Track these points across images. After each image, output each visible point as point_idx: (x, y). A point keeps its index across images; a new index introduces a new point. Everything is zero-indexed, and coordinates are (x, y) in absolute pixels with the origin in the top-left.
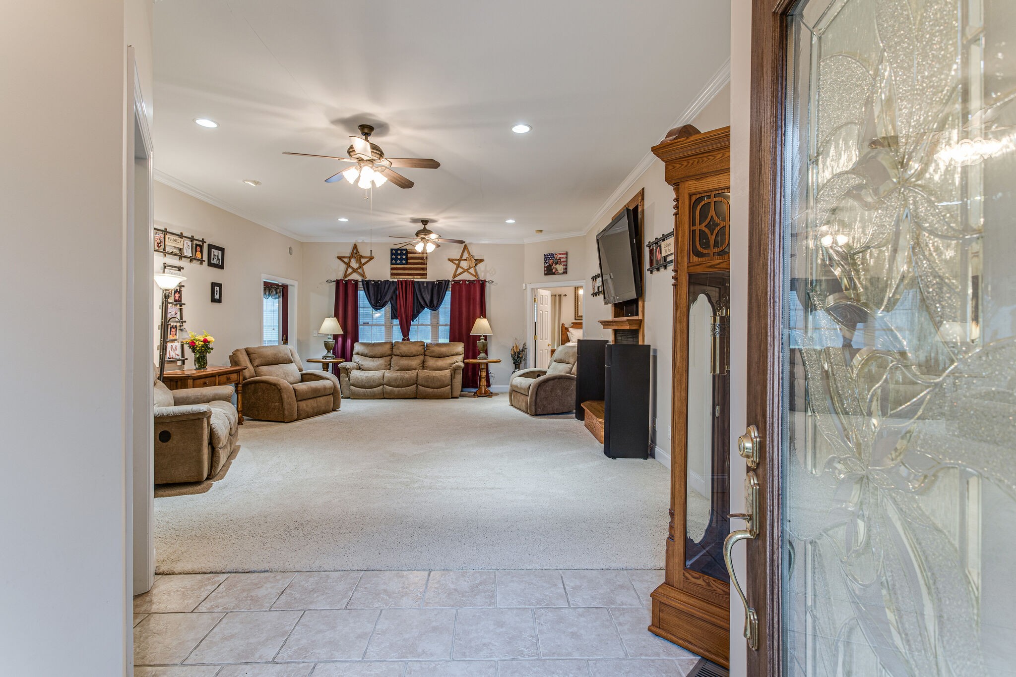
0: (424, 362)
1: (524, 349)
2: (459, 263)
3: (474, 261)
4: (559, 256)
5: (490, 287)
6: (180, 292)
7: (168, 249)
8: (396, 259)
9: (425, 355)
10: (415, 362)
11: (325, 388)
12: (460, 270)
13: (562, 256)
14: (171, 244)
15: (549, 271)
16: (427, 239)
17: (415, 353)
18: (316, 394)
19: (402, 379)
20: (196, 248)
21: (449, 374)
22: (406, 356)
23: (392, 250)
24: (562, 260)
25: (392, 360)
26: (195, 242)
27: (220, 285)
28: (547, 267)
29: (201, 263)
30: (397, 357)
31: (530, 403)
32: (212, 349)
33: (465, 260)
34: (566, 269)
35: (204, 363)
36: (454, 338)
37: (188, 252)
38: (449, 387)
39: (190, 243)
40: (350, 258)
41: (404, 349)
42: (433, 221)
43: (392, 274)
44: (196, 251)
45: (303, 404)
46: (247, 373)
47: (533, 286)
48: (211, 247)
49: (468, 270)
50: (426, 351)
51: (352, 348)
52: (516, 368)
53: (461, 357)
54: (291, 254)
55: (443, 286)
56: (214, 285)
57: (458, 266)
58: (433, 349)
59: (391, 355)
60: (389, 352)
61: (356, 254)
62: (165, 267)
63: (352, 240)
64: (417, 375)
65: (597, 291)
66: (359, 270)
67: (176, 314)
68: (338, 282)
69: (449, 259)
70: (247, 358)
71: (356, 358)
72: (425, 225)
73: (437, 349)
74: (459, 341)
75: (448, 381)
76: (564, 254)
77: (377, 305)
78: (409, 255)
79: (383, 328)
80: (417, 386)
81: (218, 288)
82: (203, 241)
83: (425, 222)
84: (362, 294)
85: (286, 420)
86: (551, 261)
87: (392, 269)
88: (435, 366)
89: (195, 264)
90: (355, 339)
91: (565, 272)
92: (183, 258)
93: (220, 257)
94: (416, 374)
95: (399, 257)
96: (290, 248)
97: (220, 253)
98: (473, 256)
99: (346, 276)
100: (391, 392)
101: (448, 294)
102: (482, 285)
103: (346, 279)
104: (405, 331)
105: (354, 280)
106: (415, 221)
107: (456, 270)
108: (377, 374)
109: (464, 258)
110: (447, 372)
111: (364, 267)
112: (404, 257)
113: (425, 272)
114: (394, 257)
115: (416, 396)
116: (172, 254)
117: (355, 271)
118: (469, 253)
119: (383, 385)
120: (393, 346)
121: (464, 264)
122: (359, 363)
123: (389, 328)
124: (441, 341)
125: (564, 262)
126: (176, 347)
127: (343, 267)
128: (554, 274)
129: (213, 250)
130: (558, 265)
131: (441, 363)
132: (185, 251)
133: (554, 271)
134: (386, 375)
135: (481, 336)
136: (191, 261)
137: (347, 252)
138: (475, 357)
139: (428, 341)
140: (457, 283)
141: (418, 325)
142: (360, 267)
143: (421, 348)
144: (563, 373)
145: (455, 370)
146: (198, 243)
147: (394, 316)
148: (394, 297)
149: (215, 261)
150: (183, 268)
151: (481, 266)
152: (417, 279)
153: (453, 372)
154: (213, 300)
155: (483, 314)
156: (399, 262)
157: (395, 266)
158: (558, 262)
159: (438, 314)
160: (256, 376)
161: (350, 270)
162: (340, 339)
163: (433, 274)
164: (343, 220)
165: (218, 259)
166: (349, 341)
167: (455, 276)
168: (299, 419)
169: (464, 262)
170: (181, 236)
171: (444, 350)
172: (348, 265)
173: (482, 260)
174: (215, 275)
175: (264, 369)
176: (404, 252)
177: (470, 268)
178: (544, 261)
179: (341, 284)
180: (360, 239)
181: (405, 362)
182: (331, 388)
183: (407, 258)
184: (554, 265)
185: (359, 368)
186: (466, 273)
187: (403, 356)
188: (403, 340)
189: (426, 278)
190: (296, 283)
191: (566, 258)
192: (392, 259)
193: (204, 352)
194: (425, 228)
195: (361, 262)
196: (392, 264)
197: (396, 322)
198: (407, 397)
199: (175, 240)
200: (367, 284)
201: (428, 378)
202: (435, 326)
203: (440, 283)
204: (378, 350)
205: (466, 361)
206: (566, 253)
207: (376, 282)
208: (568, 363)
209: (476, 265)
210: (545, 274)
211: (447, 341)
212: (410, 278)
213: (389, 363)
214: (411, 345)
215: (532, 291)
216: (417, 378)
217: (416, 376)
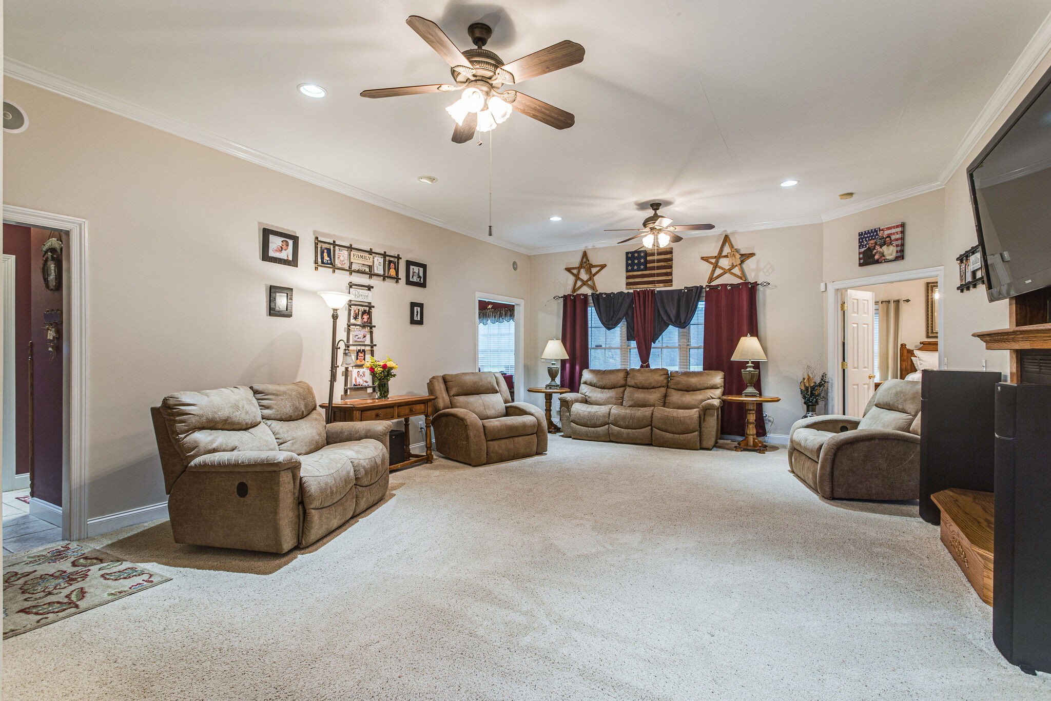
0: (665, 396)
1: (823, 383)
2: (717, 262)
3: (738, 256)
4: (887, 232)
5: (764, 291)
6: (369, 313)
7: (354, 267)
8: (633, 265)
9: (668, 387)
10: (654, 396)
11: (524, 426)
12: (718, 272)
13: (893, 231)
14: (358, 262)
15: (868, 258)
16: (658, 228)
17: (654, 384)
18: (513, 433)
19: (632, 418)
20: (389, 264)
21: (697, 415)
22: (643, 388)
23: (627, 253)
24: (893, 237)
25: (626, 392)
26: (387, 258)
27: (421, 306)
28: (863, 253)
29: (397, 282)
30: (631, 389)
31: (820, 476)
32: (394, 375)
33: (726, 256)
34: (902, 251)
35: (385, 392)
36: (709, 365)
37: (379, 270)
38: (696, 433)
39: (381, 260)
40: (579, 268)
41: (641, 379)
42: (668, 203)
43: (628, 284)
44: (389, 268)
45: (495, 445)
46: (441, 404)
47: (839, 285)
48: (409, 263)
49: (730, 270)
50: (669, 381)
51: (581, 375)
52: (808, 410)
53: (718, 392)
54: (515, 269)
55: (694, 294)
56: (413, 305)
57: (716, 266)
58: (678, 379)
59: (624, 386)
60: (623, 382)
61: (585, 263)
62: (351, 287)
63: (581, 247)
64: (652, 414)
65: (969, 278)
66: (589, 283)
67: (364, 337)
68: (565, 298)
69: (702, 258)
70: (442, 386)
71: (584, 388)
72: (655, 210)
73: (684, 380)
74: (717, 369)
75: (694, 424)
76: (897, 227)
77: (609, 324)
78: (649, 258)
79: (618, 351)
80: (652, 428)
81: (419, 309)
82: (398, 258)
83: (656, 206)
84: (592, 311)
85: (473, 463)
86: (872, 242)
87: (628, 278)
88: (680, 402)
89: (390, 284)
90: (585, 365)
91: (900, 256)
92: (374, 277)
93: (421, 275)
94: (650, 412)
95: (636, 261)
96: (514, 263)
97: (421, 269)
98: (737, 251)
99: (574, 290)
100: (619, 433)
101: (701, 305)
102: (751, 290)
103: (575, 294)
104: (645, 356)
105: (583, 295)
106: (642, 206)
107: (713, 271)
108: (602, 410)
109: (724, 253)
110: (694, 413)
111: (596, 278)
112: (642, 261)
113: (670, 278)
114: (630, 262)
115: (650, 442)
116: (358, 272)
117: (585, 283)
118: (732, 246)
119: (608, 424)
120: (627, 373)
121: (725, 263)
122: (587, 394)
123: (625, 351)
124: (693, 368)
125: (897, 240)
126: (364, 373)
127: (571, 279)
128: (877, 262)
129: (412, 267)
130: (885, 248)
131: (689, 398)
132: (375, 268)
133: (876, 257)
134: (613, 411)
135: (748, 362)
136: (384, 279)
137: (576, 261)
138: (739, 393)
139: (672, 369)
140: (714, 289)
141: (662, 348)
142: (590, 279)
143: (662, 378)
144: (890, 430)
145: (706, 411)
146: (392, 259)
147: (630, 338)
148: (630, 313)
149: (415, 279)
150: (373, 287)
151: (749, 264)
152: (660, 288)
153: (702, 413)
154: (413, 322)
155: (754, 330)
156: (636, 267)
157: (631, 274)
158: (886, 241)
159: (689, 333)
160: (452, 408)
161: (579, 283)
162: (568, 365)
163: (680, 281)
164: (556, 219)
165: (419, 277)
166: (577, 368)
167: (711, 279)
168: (488, 462)
169: (725, 259)
170: (370, 252)
171: (694, 380)
172: (577, 277)
173: (752, 255)
174: (416, 294)
175: (462, 399)
176: (642, 254)
177: (733, 267)
178: (857, 244)
179: (569, 300)
180: (588, 245)
181: (640, 395)
182: (534, 426)
183: (646, 262)
184: (877, 247)
185: (585, 401)
186: (727, 276)
187: (639, 388)
188: (642, 366)
189: (671, 286)
190: (522, 302)
191: (903, 232)
192: (627, 265)
193: (383, 379)
194: (656, 214)
195: (591, 272)
196: (627, 271)
197: (633, 344)
198: (639, 442)
199: (362, 257)
200: (597, 298)
201: (666, 420)
202: (685, 349)
203: (690, 290)
204: (612, 379)
205: (724, 397)
206: (903, 225)
207: (608, 295)
208: (903, 411)
209: (742, 262)
210: (860, 265)
211: (700, 368)
212: (650, 287)
213: (621, 395)
214: (649, 374)
215: (836, 294)
216: (652, 418)
217: (650, 415)
